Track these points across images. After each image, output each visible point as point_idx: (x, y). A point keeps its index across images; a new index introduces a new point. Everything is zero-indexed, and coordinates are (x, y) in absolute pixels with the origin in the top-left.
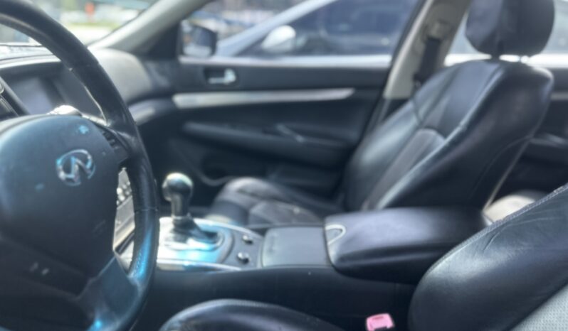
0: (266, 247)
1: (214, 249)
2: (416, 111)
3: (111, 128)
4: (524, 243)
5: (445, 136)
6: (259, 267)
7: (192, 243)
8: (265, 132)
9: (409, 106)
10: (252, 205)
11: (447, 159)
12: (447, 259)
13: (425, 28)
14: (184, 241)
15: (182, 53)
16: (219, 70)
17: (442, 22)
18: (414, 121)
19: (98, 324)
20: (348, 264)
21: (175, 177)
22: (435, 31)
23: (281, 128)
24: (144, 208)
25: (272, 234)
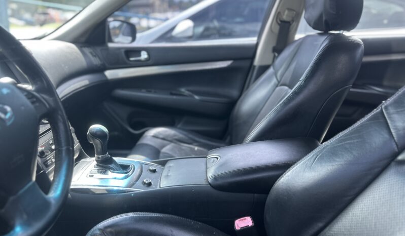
0: (165, 173)
1: (127, 177)
2: (275, 74)
3: (34, 91)
4: (337, 160)
5: (291, 88)
6: (158, 188)
7: (110, 174)
8: (172, 94)
9: (271, 70)
10: (164, 146)
11: (292, 104)
12: (287, 175)
13: (278, 14)
14: (104, 172)
15: (111, 41)
16: (137, 51)
17: (289, 9)
18: (274, 81)
19: (18, 229)
20: (220, 182)
21: (96, 127)
22: (285, 16)
23: (183, 90)
24: (62, 147)
25: (170, 164)
